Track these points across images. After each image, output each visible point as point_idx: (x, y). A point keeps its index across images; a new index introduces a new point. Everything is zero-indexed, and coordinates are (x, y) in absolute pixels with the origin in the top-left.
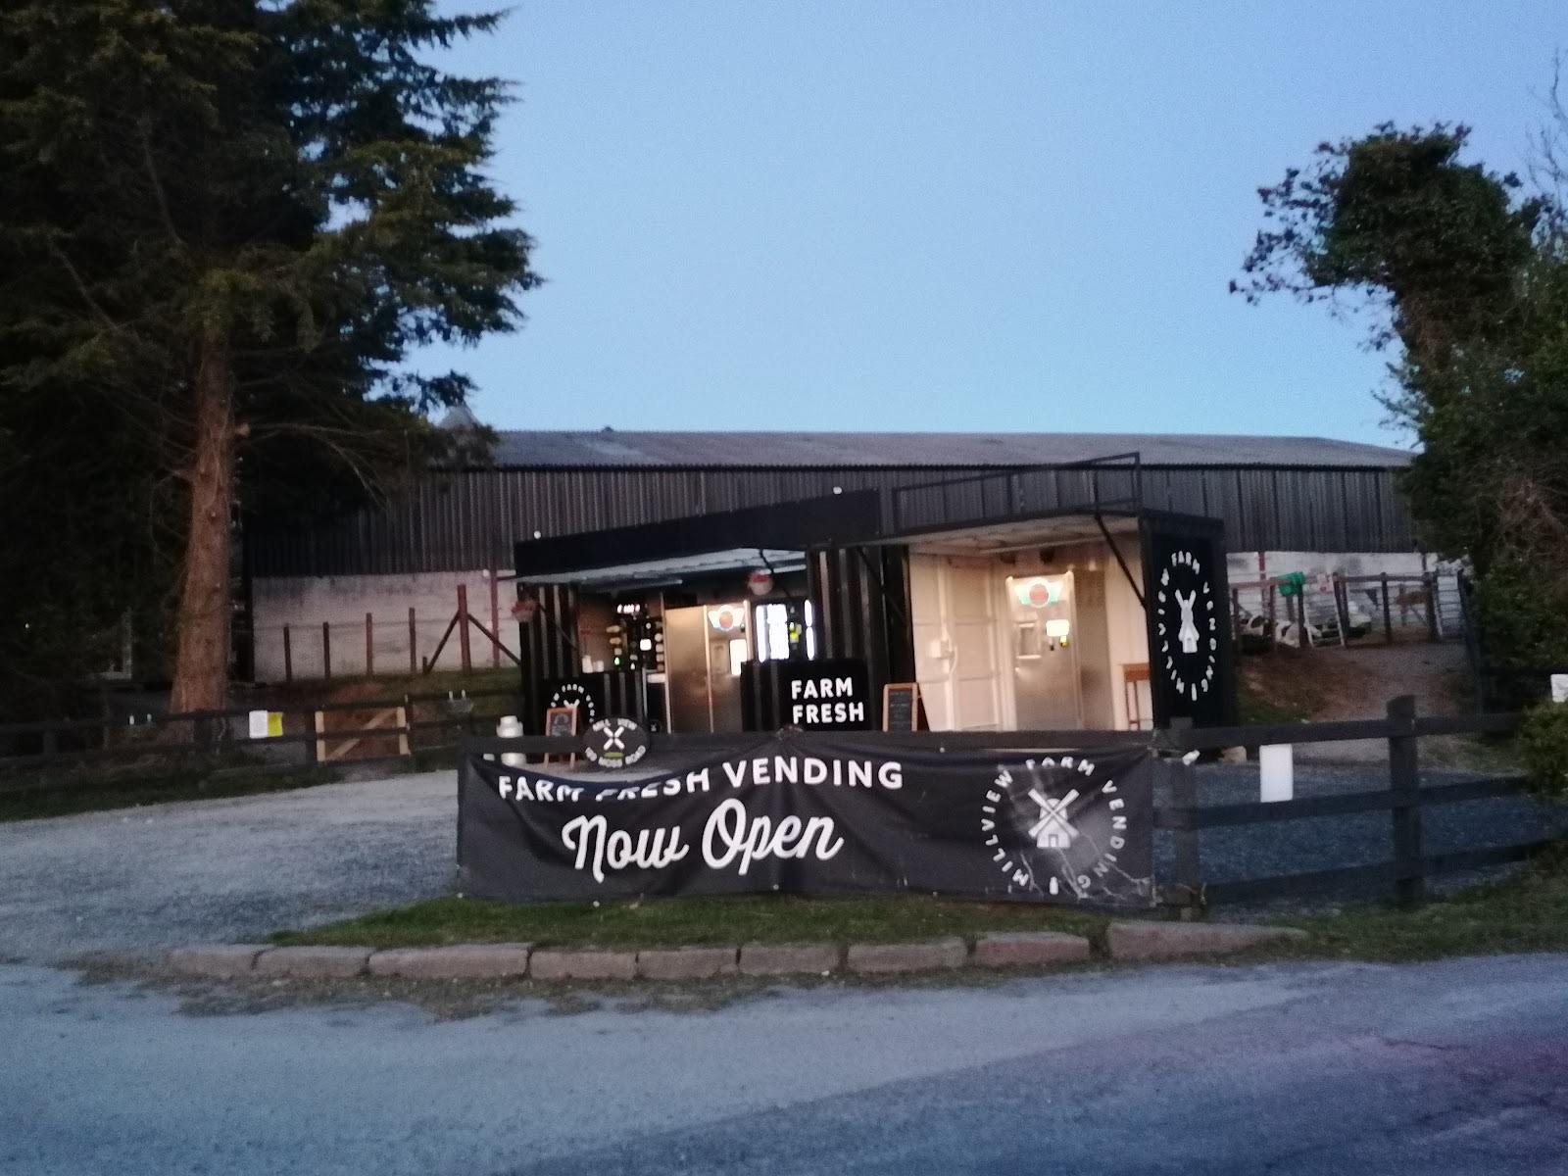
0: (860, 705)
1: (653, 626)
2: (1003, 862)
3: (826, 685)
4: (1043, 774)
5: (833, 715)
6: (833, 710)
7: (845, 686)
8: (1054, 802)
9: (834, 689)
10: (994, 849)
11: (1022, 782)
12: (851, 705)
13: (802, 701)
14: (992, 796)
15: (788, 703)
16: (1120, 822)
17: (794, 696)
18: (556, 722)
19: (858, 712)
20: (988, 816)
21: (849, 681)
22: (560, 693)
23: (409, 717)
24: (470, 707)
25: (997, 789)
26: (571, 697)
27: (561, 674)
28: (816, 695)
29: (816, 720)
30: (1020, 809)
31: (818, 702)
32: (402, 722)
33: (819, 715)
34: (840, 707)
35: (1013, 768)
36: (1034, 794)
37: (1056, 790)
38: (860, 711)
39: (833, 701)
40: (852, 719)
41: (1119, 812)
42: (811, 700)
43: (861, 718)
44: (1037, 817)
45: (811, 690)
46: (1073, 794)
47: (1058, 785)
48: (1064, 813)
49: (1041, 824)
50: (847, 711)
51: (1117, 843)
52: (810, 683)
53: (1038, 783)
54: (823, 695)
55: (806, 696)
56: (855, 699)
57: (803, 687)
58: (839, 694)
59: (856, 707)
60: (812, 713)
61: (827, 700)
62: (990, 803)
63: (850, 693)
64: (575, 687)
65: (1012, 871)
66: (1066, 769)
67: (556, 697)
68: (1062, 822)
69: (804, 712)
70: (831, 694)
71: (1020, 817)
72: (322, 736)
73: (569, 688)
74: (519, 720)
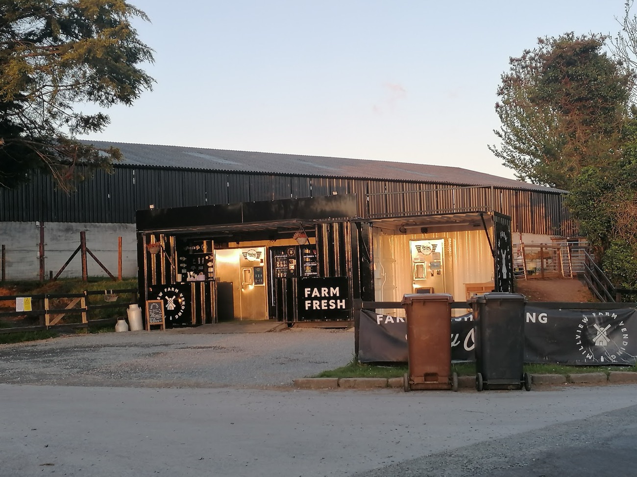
0: (344, 301)
1: (209, 258)
2: (583, 351)
3: (324, 291)
4: (599, 319)
5: (328, 305)
6: (328, 303)
7: (336, 291)
8: (602, 329)
9: (329, 293)
10: (579, 346)
11: (591, 321)
12: (338, 301)
13: (310, 298)
14: (581, 326)
15: (302, 299)
16: (626, 336)
17: (306, 296)
18: (151, 308)
19: (342, 304)
20: (578, 334)
21: (337, 288)
22: (163, 292)
23: (87, 303)
24: (115, 299)
25: (583, 324)
26: (170, 294)
27: (163, 282)
28: (319, 296)
29: (319, 308)
30: (590, 331)
31: (320, 299)
32: (83, 306)
33: (320, 306)
34: (331, 302)
35: (589, 316)
36: (595, 326)
37: (603, 324)
38: (343, 304)
39: (329, 299)
40: (339, 307)
41: (625, 333)
42: (316, 298)
43: (344, 307)
44: (596, 334)
45: (316, 292)
46: (609, 326)
47: (604, 322)
48: (605, 333)
49: (597, 337)
50: (336, 304)
51: (625, 344)
52: (316, 289)
53: (597, 322)
54: (323, 295)
55: (313, 296)
56: (341, 299)
57: (312, 291)
58: (332, 295)
59: (341, 302)
60: (316, 305)
61: (325, 298)
62: (580, 329)
63: (338, 295)
64: (173, 289)
65: (586, 354)
66: (607, 316)
67: (161, 294)
68: (605, 336)
69: (312, 304)
70: (327, 295)
71: (590, 334)
72: (49, 312)
73: (169, 289)
74: (139, 307)
